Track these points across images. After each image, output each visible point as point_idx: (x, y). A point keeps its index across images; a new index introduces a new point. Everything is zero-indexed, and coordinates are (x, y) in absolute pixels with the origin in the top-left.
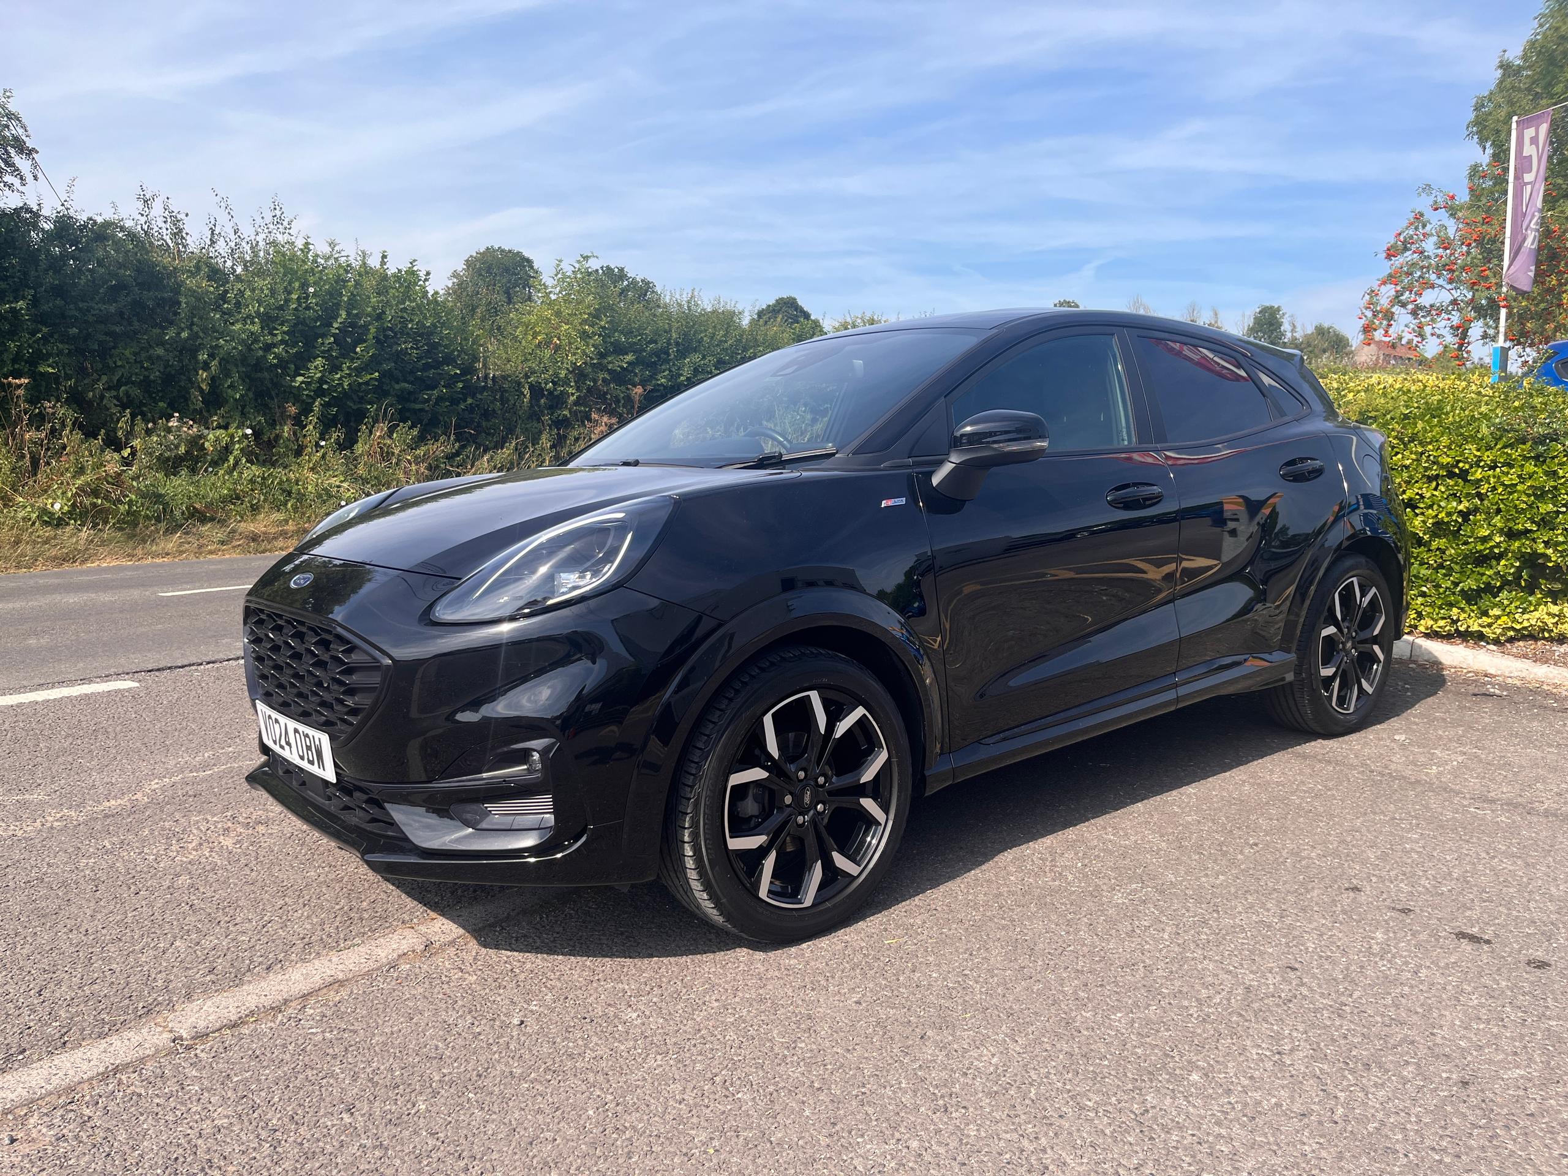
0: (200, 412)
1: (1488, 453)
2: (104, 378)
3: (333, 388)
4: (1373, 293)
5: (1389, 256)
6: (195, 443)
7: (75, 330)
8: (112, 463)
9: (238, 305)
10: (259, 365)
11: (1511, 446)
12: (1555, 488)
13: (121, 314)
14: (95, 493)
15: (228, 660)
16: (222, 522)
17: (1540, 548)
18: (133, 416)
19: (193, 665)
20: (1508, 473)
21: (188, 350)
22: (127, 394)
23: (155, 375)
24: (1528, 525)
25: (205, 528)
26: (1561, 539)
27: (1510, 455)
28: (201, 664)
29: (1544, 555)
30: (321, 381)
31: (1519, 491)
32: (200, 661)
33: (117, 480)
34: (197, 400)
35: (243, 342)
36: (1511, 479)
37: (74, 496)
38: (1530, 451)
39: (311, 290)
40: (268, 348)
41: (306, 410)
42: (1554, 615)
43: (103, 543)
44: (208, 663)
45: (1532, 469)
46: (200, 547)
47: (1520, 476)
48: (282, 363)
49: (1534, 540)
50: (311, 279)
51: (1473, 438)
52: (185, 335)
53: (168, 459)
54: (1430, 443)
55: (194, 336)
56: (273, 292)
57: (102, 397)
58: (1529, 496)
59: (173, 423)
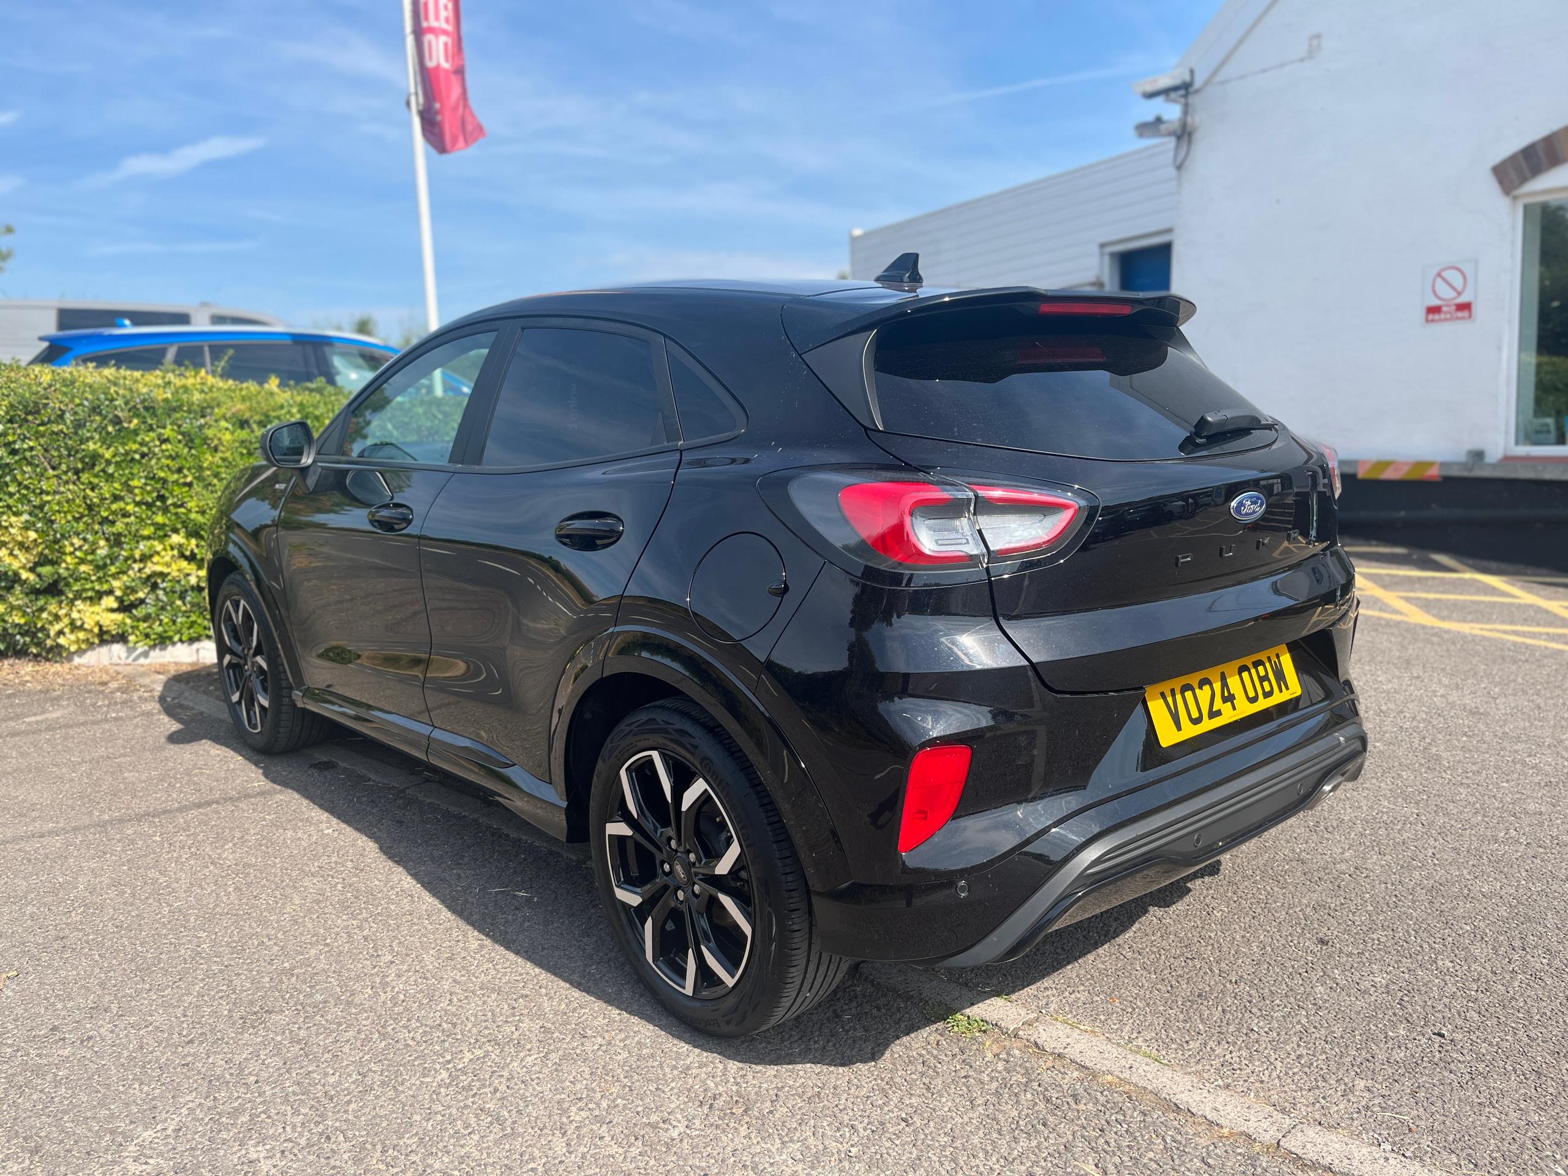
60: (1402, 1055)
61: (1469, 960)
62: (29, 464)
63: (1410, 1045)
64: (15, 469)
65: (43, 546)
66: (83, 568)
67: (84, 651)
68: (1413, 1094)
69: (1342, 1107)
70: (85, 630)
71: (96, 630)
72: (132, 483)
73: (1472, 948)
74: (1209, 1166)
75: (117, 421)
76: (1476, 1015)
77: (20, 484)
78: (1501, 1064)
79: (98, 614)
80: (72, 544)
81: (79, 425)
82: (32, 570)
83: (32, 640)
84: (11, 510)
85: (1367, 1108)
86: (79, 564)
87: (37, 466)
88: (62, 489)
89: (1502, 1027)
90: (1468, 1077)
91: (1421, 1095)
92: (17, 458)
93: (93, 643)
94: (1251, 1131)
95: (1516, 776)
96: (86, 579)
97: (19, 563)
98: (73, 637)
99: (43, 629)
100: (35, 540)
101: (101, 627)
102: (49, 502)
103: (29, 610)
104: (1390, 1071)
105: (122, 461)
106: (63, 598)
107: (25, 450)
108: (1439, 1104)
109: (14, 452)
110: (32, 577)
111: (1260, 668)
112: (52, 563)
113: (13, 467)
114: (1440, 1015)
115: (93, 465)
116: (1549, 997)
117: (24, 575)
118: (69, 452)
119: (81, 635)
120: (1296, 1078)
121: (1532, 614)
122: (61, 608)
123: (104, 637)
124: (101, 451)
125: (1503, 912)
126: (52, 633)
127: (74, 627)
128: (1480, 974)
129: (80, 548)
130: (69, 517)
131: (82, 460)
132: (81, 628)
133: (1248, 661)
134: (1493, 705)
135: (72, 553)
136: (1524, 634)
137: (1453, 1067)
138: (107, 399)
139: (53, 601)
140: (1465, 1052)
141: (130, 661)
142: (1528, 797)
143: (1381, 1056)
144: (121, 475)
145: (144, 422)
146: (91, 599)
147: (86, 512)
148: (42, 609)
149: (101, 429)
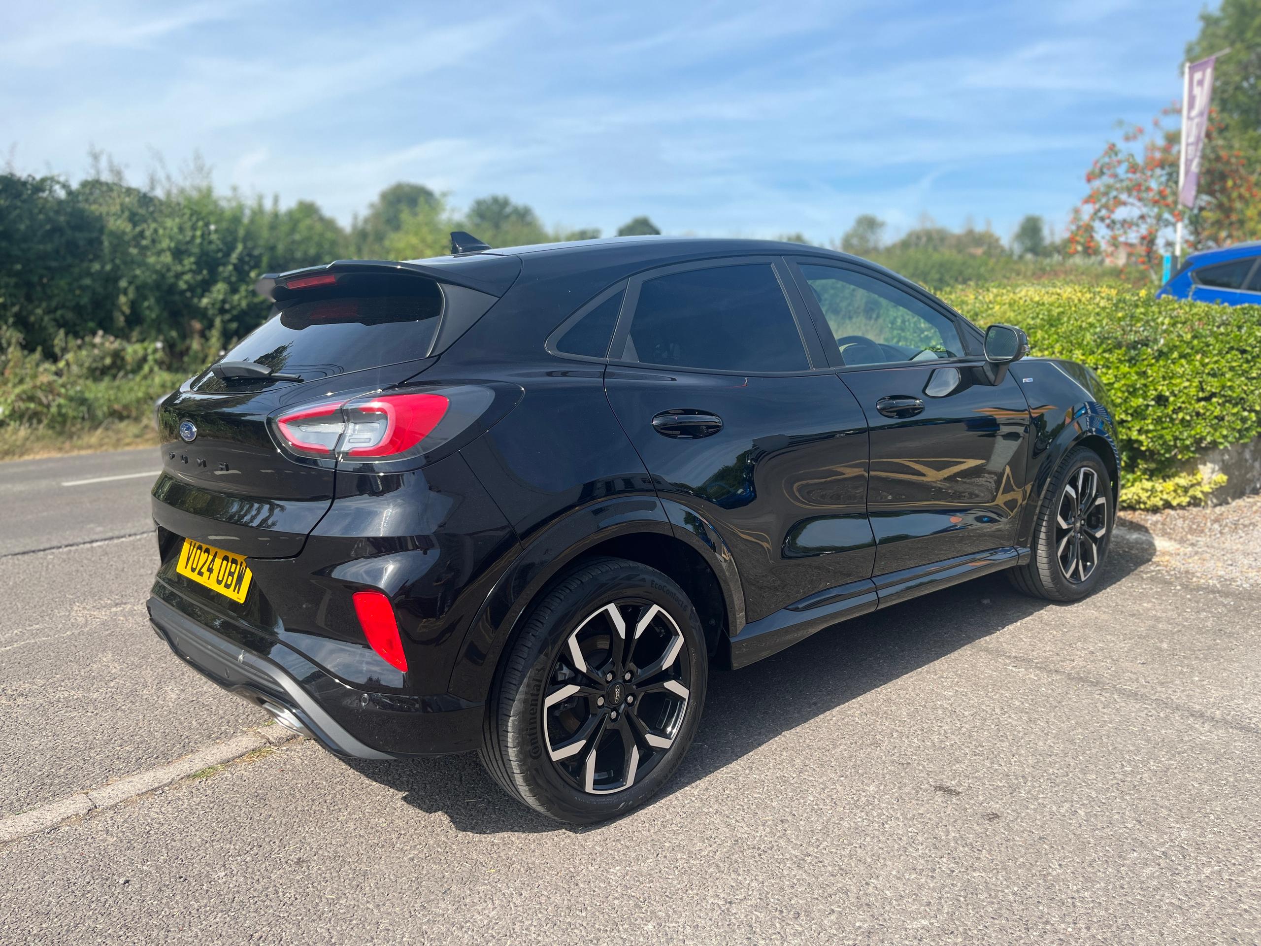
0: (122, 329)
1: (1091, 357)
2: (44, 305)
3: (233, 308)
4: (1077, 211)
5: (1089, 179)
6: (117, 355)
7: (18, 267)
8: (46, 373)
9: (154, 241)
10: (172, 289)
11: (1110, 351)
12: (1145, 385)
13: (57, 252)
14: (31, 399)
15: (84, 543)
16: (137, 419)
17: (1134, 435)
18: (67, 334)
19: (53, 548)
20: (1107, 374)
21: (111, 280)
22: (62, 316)
23: (85, 300)
24: (1123, 416)
25: (122, 425)
26: (1151, 427)
27: (1108, 359)
28: (60, 547)
29: (1137, 441)
30: (224, 301)
31: (1115, 389)
32: (59, 545)
33: (50, 389)
34: (121, 320)
35: (156, 272)
36: (1109, 379)
37: (13, 402)
38: (1124, 355)
39: (212, 227)
40: (178, 276)
41: (210, 325)
42: (1147, 491)
43: (38, 439)
44: (66, 546)
45: (1127, 369)
46: (118, 440)
47: (1116, 376)
48: (191, 288)
49: (1129, 429)
50: (212, 219)
51: (1080, 345)
52: (108, 267)
53: (96, 369)
54: (1047, 349)
55: (116, 268)
56: (181, 229)
57: (42, 320)
58: (1123, 392)
59: (97, 340)
111: (234, 565)
133: (231, 556)
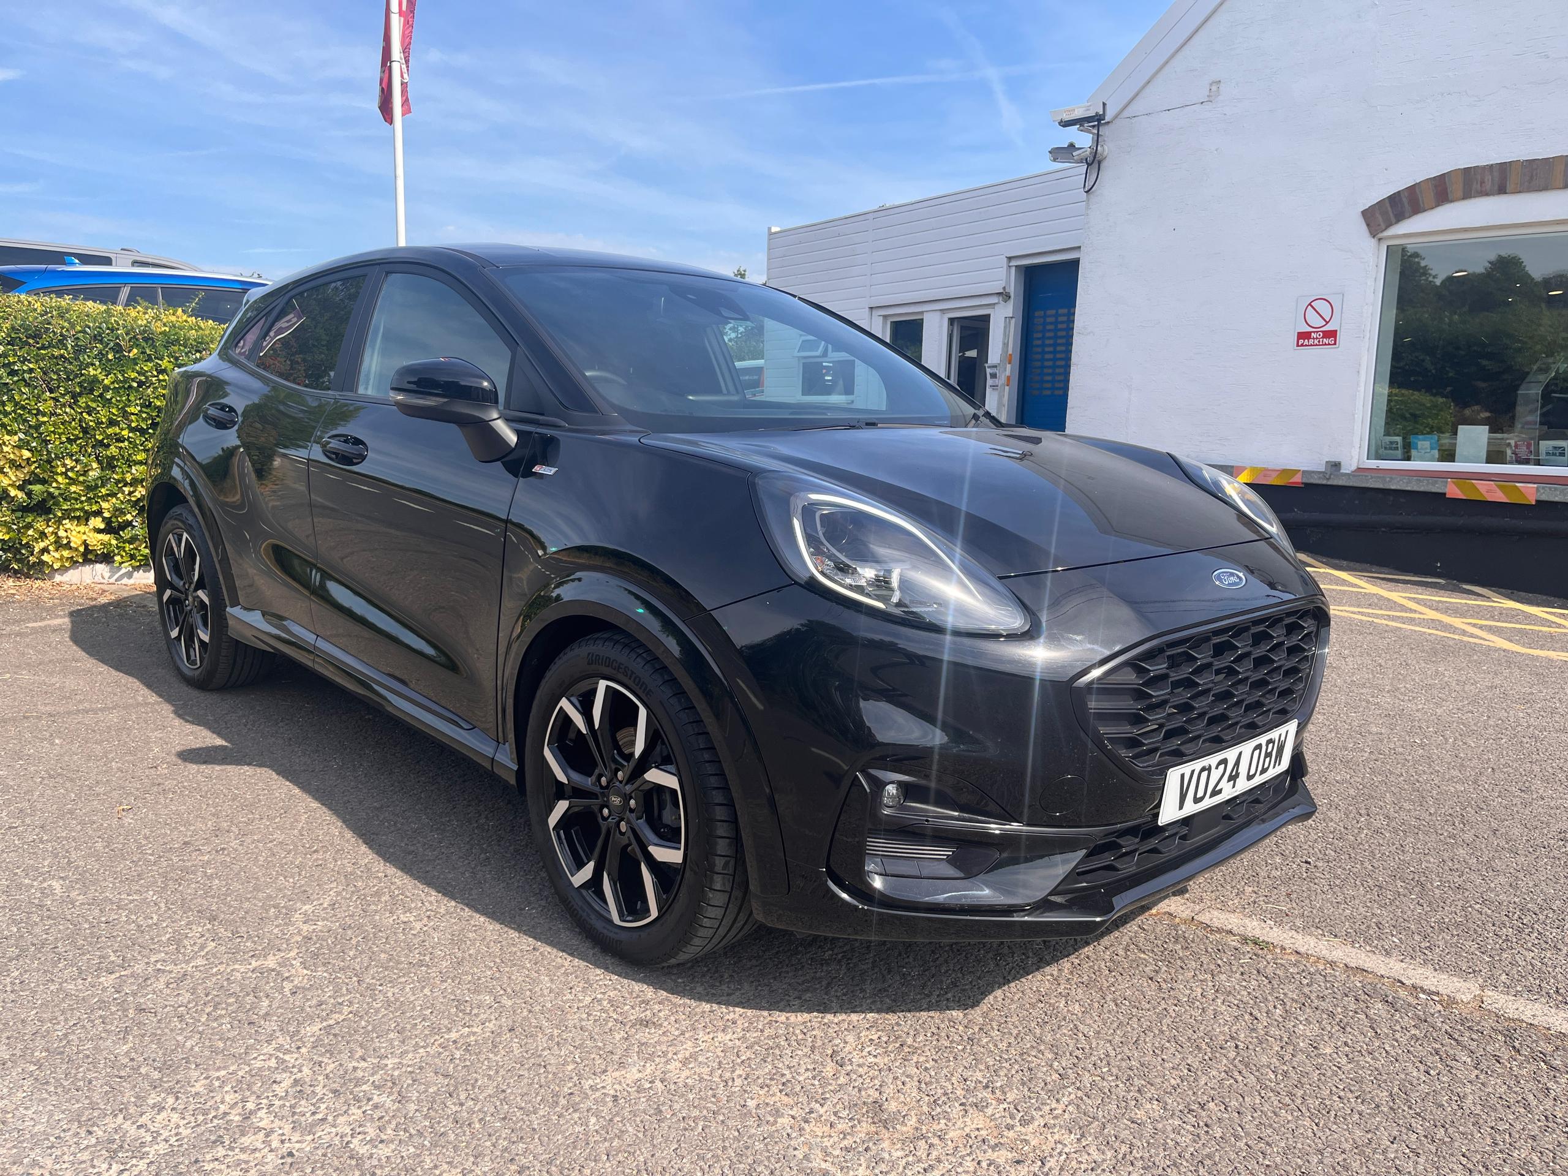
60: (1279, 873)
61: (1327, 820)
62: (27, 385)
63: (1284, 868)
64: (13, 390)
65: (36, 465)
66: (73, 488)
67: (67, 569)
68: (1288, 895)
69: (1236, 901)
70: (71, 548)
71: (82, 549)
72: (128, 409)
73: (1329, 813)
74: (1144, 930)
75: (118, 349)
76: (1333, 853)
77: (16, 404)
78: (1352, 881)
79: (84, 533)
80: (64, 465)
81: (79, 350)
82: (21, 488)
83: (14, 557)
84: (6, 428)
85: (1255, 902)
86: (70, 484)
87: (36, 387)
88: (59, 411)
89: (1353, 860)
90: (1328, 887)
91: (1294, 896)
92: (16, 379)
93: (77, 562)
94: (1172, 912)
95: (1361, 709)
96: (76, 499)
97: (9, 480)
98: (57, 555)
99: (27, 546)
100: (28, 459)
101: (86, 546)
102: (44, 423)
103: (15, 527)
104: (1270, 883)
105: (120, 388)
106: (51, 516)
107: (24, 371)
108: (1307, 901)
109: (13, 373)
110: (21, 495)
112: (43, 482)
113: (11, 387)
114: (1306, 852)
115: (91, 391)
116: (1388, 844)
117: (13, 492)
118: (68, 377)
119: (66, 553)
120: (1202, 885)
121: (1376, 601)
122: (48, 526)
123: (89, 556)
124: (101, 377)
125: (1352, 792)
126: (37, 550)
127: (59, 545)
128: (1335, 829)
129: (72, 469)
130: (64, 439)
131: (80, 384)
132: (68, 546)
134: (1344, 663)
135: (62, 474)
136: (1369, 615)
137: (1316, 881)
138: (108, 328)
139: (40, 519)
140: (1325, 873)
141: (112, 580)
142: (1371, 723)
143: (1263, 874)
144: (119, 401)
145: (143, 353)
146: (78, 518)
147: (81, 435)
148: (29, 526)
149: (101, 355)
